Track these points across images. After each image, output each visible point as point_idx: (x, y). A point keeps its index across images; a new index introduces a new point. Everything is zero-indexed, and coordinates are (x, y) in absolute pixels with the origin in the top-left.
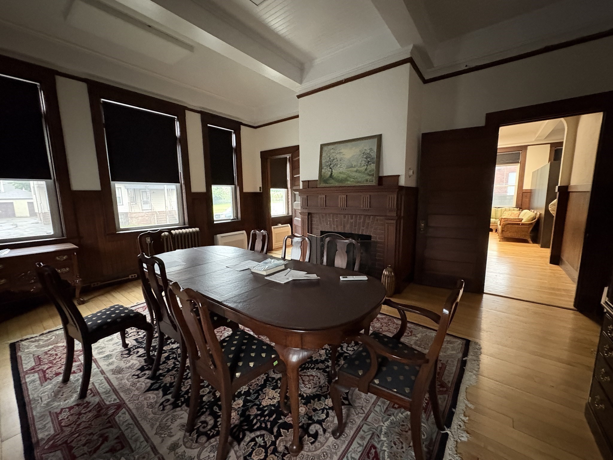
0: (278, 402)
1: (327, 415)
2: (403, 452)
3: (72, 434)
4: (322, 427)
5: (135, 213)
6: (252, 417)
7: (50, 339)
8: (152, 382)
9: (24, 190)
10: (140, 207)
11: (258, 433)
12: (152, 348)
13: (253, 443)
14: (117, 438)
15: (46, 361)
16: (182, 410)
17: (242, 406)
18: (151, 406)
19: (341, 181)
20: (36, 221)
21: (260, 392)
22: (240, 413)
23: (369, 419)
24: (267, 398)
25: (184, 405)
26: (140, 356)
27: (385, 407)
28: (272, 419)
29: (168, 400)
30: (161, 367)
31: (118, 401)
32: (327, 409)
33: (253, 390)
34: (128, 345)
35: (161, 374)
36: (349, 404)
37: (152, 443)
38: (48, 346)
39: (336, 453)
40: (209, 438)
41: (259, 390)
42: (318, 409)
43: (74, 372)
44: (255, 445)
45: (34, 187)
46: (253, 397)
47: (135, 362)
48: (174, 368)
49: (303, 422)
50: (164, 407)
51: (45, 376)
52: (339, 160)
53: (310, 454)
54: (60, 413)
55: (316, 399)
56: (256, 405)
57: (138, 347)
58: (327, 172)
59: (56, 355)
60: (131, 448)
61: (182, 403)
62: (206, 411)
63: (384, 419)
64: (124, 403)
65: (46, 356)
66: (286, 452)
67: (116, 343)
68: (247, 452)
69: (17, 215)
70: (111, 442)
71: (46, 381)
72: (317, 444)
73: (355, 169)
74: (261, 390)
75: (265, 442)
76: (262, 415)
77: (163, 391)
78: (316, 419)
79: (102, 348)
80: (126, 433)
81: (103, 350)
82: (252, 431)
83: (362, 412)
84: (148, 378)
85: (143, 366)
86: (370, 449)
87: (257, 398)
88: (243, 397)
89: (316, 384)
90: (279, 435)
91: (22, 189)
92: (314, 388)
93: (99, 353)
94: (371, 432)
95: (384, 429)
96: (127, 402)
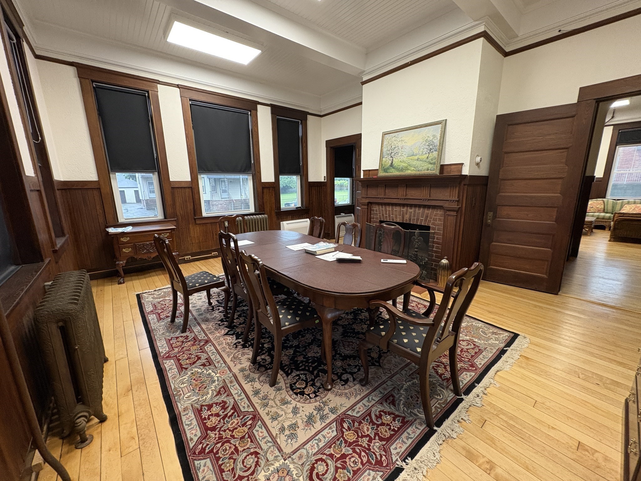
0: (320, 356)
1: (359, 370)
2: (417, 404)
3: (179, 352)
4: (353, 377)
5: (215, 201)
6: (299, 362)
7: (160, 294)
8: (229, 329)
9: (131, 179)
10: (220, 195)
11: (302, 372)
12: (228, 308)
13: (298, 377)
14: (207, 359)
15: (159, 308)
16: (249, 350)
17: (293, 354)
18: (228, 344)
19: (402, 170)
20: (140, 207)
21: (307, 347)
22: (290, 358)
23: (394, 378)
24: (312, 351)
25: (250, 347)
26: (220, 312)
27: (411, 372)
28: (314, 365)
29: (240, 342)
30: (235, 321)
31: (206, 338)
32: (359, 366)
33: (302, 345)
34: (212, 303)
35: (235, 325)
36: (380, 366)
37: (228, 365)
38: (160, 298)
39: (360, 394)
40: (267, 369)
41: (307, 346)
42: (352, 365)
43: (177, 317)
44: (299, 378)
45: (138, 177)
46: (301, 350)
47: (217, 315)
48: (244, 323)
49: (338, 371)
50: (237, 346)
51: (160, 317)
52: (400, 148)
53: (339, 391)
54: (171, 339)
55: (352, 359)
56: (303, 355)
57: (219, 306)
58: (387, 161)
59: (165, 305)
60: (215, 365)
61: (249, 346)
62: (266, 353)
63: (407, 380)
64: (210, 340)
65: (159, 305)
66: (321, 387)
67: (204, 302)
68: (293, 381)
69: (127, 201)
70: (203, 361)
71: (161, 320)
72: (346, 386)
73: (416, 158)
74: (309, 346)
75: (306, 378)
76: (307, 362)
77: (236, 336)
78: (349, 371)
79: (195, 304)
80: (212, 357)
81: (196, 305)
82: (297, 370)
83: (389, 372)
84: (226, 327)
85: (222, 319)
86: (390, 396)
87: (305, 350)
88: (294, 348)
89: (354, 348)
90: (318, 376)
91: (130, 179)
92: (352, 351)
93: (193, 307)
94: (393, 387)
95: (405, 387)
96: (212, 339)
